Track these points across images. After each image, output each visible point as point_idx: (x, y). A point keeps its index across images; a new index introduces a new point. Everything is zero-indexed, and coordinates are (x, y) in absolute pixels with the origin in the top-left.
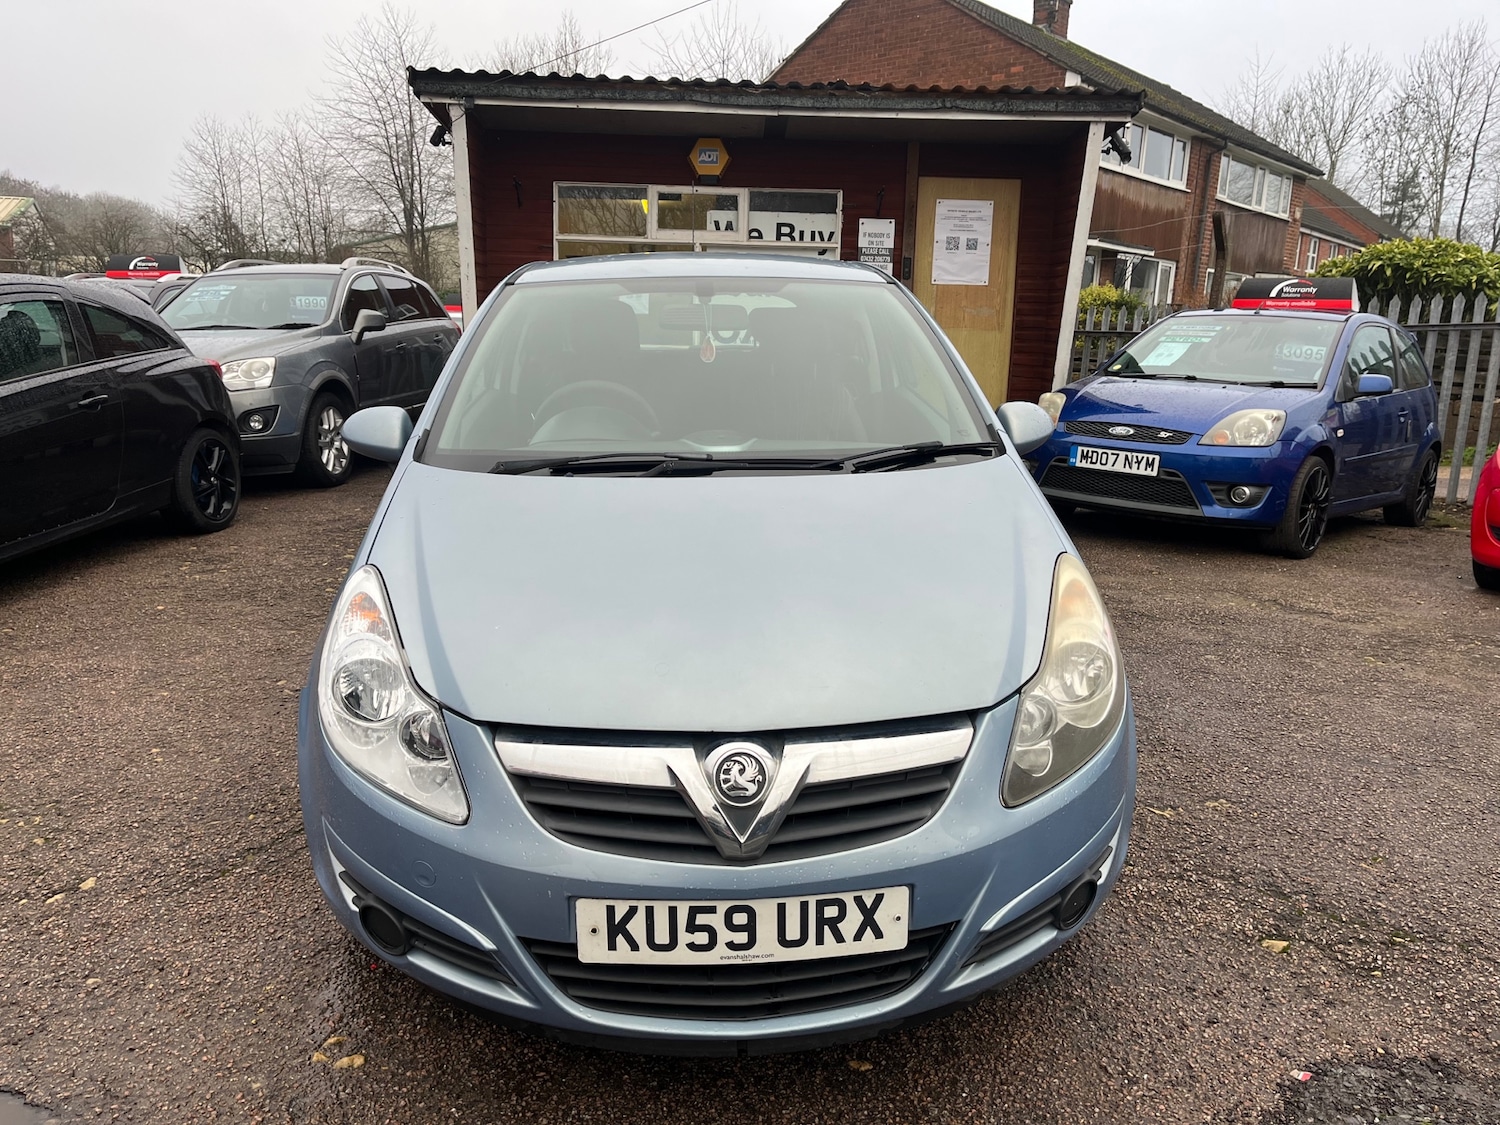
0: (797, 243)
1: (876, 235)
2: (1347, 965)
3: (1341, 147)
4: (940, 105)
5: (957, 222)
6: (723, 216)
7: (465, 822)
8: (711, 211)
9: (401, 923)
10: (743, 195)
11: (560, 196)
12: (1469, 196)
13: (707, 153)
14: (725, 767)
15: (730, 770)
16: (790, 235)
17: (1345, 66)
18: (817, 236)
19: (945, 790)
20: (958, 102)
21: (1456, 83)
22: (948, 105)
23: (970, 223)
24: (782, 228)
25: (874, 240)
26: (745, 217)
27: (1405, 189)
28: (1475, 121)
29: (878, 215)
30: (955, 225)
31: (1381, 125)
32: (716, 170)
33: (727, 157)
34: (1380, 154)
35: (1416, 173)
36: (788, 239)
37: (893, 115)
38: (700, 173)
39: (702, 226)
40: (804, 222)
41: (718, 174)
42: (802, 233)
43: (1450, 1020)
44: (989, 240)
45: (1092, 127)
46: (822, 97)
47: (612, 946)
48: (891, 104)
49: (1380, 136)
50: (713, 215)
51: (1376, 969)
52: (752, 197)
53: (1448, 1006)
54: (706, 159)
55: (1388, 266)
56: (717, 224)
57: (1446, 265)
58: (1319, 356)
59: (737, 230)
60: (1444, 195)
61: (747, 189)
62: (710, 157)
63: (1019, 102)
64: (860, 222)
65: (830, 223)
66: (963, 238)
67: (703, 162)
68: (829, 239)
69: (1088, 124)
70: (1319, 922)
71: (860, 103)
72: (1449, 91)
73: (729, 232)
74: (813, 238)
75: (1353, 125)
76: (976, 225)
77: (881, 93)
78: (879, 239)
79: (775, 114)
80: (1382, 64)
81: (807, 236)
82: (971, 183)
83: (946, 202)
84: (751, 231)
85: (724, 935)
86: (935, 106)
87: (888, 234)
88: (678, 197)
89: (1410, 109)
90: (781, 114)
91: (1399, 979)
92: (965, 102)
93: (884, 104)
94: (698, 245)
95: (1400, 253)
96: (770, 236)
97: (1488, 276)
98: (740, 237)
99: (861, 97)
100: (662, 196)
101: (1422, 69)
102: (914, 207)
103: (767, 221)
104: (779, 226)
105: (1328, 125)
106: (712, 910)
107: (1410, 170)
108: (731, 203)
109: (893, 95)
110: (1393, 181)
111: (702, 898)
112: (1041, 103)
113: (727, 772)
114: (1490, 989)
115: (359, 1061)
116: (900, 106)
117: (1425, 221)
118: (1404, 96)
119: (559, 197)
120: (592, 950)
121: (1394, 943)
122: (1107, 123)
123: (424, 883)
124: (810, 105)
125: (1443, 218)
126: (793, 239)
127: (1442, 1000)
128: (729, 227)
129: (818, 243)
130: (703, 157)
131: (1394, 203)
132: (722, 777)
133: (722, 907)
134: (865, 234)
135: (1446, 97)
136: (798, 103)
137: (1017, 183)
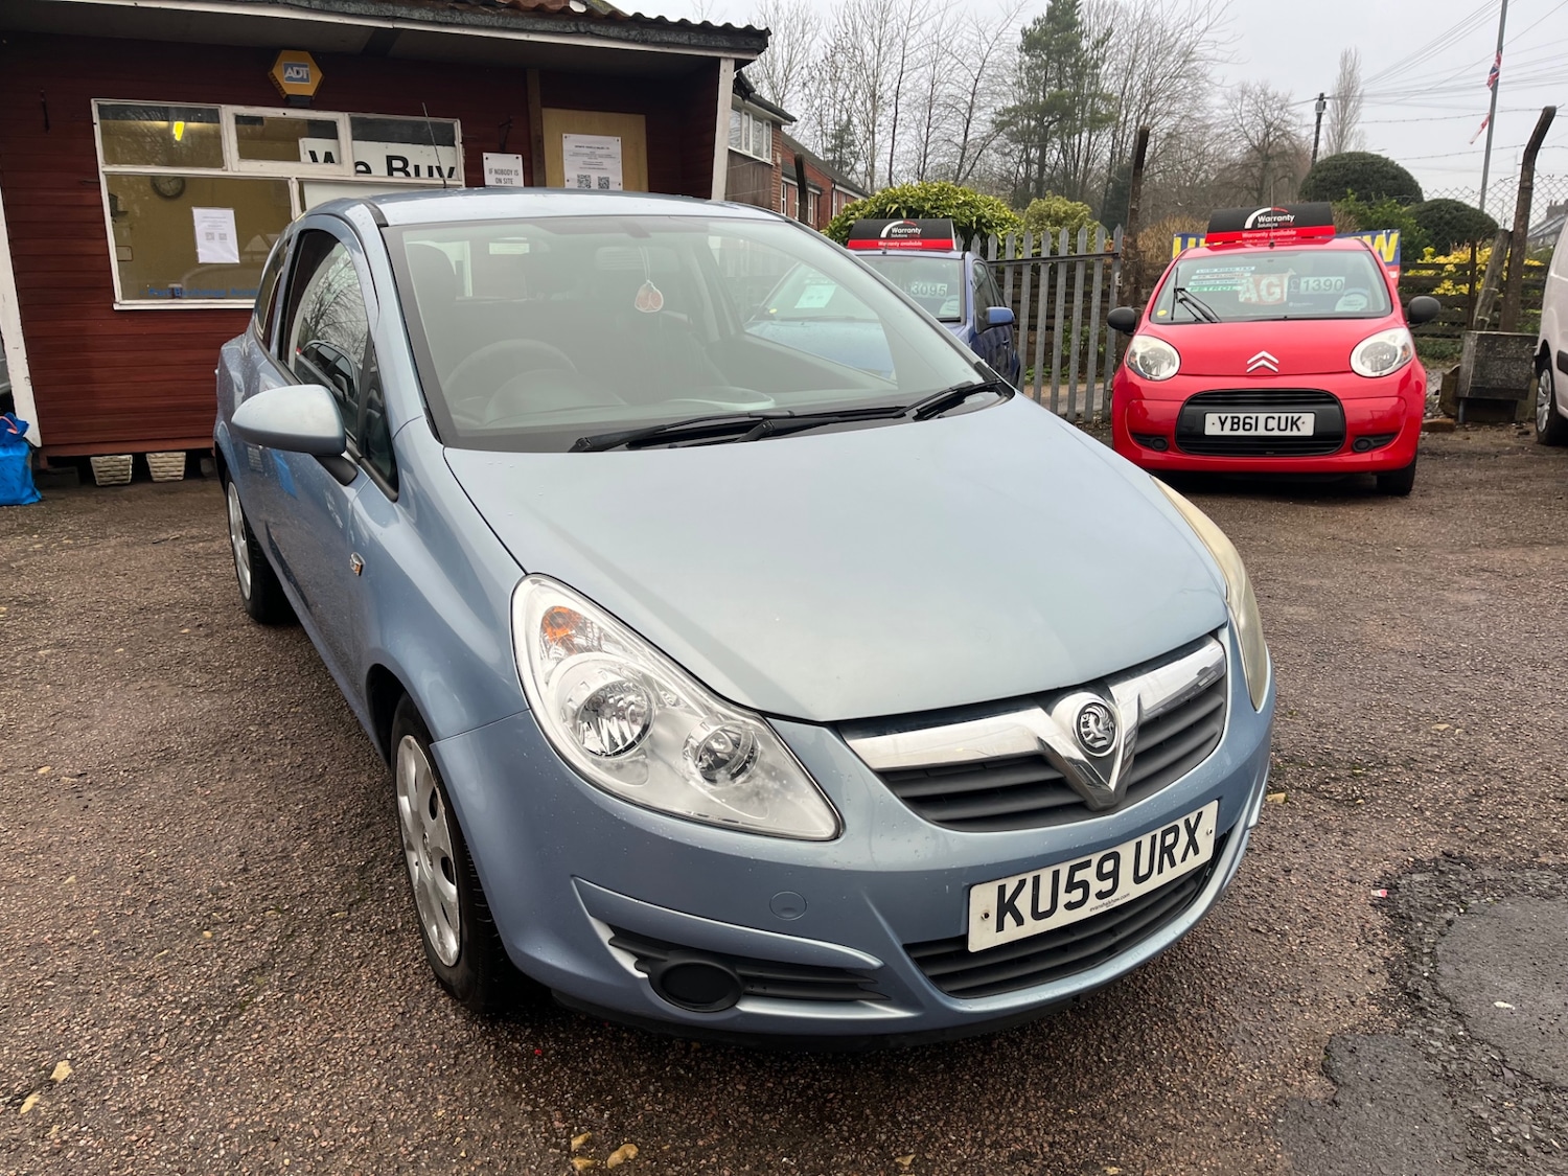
0: (413, 180)
1: (502, 172)
2: (1337, 800)
3: (784, 95)
4: (574, 29)
5: (586, 159)
6: (321, 146)
7: (836, 836)
8: (304, 139)
9: (735, 971)
10: (343, 121)
11: (102, 116)
12: (896, 143)
13: (295, 69)
14: (1083, 720)
15: (1087, 722)
16: (404, 170)
17: (780, 12)
18: (435, 171)
19: (1220, 705)
20: (592, 27)
21: (876, 34)
22: (582, 29)
23: (599, 160)
24: (394, 162)
25: (502, 177)
26: (348, 147)
27: (842, 137)
28: (895, 72)
29: (502, 149)
30: (585, 163)
31: (816, 73)
32: (309, 89)
33: (321, 75)
34: (817, 103)
35: (849, 121)
36: (402, 174)
37: (523, 37)
38: (288, 92)
39: (295, 157)
40: (420, 155)
41: (311, 94)
42: (417, 168)
43: (1436, 823)
44: (620, 179)
45: (722, 63)
46: (443, 10)
47: (1000, 927)
48: (522, 23)
49: (816, 84)
50: (306, 144)
51: (1357, 798)
52: (355, 124)
53: (1428, 813)
54: (294, 75)
55: (904, 208)
56: (313, 155)
57: (951, 207)
58: (942, 293)
59: (340, 163)
60: (876, 141)
61: (346, 114)
62: (298, 73)
63: (652, 32)
64: (484, 157)
65: (451, 157)
66: (594, 177)
67: (290, 79)
68: (450, 176)
69: (718, 59)
70: (1295, 771)
71: (487, 20)
72: (870, 42)
73: (329, 166)
74: (431, 174)
75: (794, 71)
76: (607, 163)
77: (508, 11)
78: (507, 177)
79: (389, 25)
80: (811, 13)
81: (424, 172)
82: (596, 116)
83: (573, 137)
84: (357, 164)
85: (1097, 886)
86: (568, 29)
87: (516, 171)
88: (258, 120)
89: (840, 58)
90: (396, 26)
91: (1380, 801)
92: (599, 28)
93: (513, 23)
94: (294, 179)
95: (911, 197)
96: (379, 171)
97: (985, 217)
98: (346, 171)
99: (486, 13)
100: (239, 119)
101: (847, 19)
102: (540, 140)
103: (375, 153)
104: (390, 159)
105: (771, 72)
106: (1087, 864)
107: (845, 117)
108: (328, 131)
109: (521, 14)
110: (830, 128)
111: (1076, 854)
112: (674, 35)
113: (1086, 724)
114: (1447, 793)
115: (632, 1151)
116: (531, 27)
117: (861, 167)
118: (834, 45)
119: (100, 118)
120: (982, 936)
121: (1356, 775)
122: (736, 60)
123: (789, 917)
124: (431, 19)
125: (876, 164)
126: (408, 174)
127: (1420, 810)
128: (329, 158)
129: (437, 180)
130: (291, 73)
131: (833, 150)
132: (1083, 730)
133: (1095, 859)
134: (491, 172)
135: (869, 49)
136: (416, 15)
137: (642, 118)
